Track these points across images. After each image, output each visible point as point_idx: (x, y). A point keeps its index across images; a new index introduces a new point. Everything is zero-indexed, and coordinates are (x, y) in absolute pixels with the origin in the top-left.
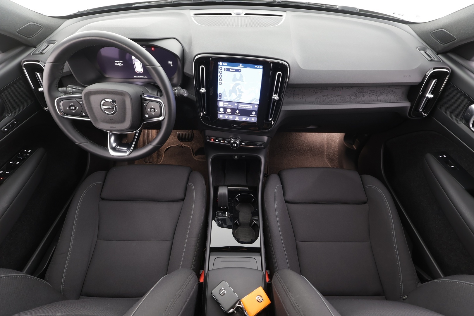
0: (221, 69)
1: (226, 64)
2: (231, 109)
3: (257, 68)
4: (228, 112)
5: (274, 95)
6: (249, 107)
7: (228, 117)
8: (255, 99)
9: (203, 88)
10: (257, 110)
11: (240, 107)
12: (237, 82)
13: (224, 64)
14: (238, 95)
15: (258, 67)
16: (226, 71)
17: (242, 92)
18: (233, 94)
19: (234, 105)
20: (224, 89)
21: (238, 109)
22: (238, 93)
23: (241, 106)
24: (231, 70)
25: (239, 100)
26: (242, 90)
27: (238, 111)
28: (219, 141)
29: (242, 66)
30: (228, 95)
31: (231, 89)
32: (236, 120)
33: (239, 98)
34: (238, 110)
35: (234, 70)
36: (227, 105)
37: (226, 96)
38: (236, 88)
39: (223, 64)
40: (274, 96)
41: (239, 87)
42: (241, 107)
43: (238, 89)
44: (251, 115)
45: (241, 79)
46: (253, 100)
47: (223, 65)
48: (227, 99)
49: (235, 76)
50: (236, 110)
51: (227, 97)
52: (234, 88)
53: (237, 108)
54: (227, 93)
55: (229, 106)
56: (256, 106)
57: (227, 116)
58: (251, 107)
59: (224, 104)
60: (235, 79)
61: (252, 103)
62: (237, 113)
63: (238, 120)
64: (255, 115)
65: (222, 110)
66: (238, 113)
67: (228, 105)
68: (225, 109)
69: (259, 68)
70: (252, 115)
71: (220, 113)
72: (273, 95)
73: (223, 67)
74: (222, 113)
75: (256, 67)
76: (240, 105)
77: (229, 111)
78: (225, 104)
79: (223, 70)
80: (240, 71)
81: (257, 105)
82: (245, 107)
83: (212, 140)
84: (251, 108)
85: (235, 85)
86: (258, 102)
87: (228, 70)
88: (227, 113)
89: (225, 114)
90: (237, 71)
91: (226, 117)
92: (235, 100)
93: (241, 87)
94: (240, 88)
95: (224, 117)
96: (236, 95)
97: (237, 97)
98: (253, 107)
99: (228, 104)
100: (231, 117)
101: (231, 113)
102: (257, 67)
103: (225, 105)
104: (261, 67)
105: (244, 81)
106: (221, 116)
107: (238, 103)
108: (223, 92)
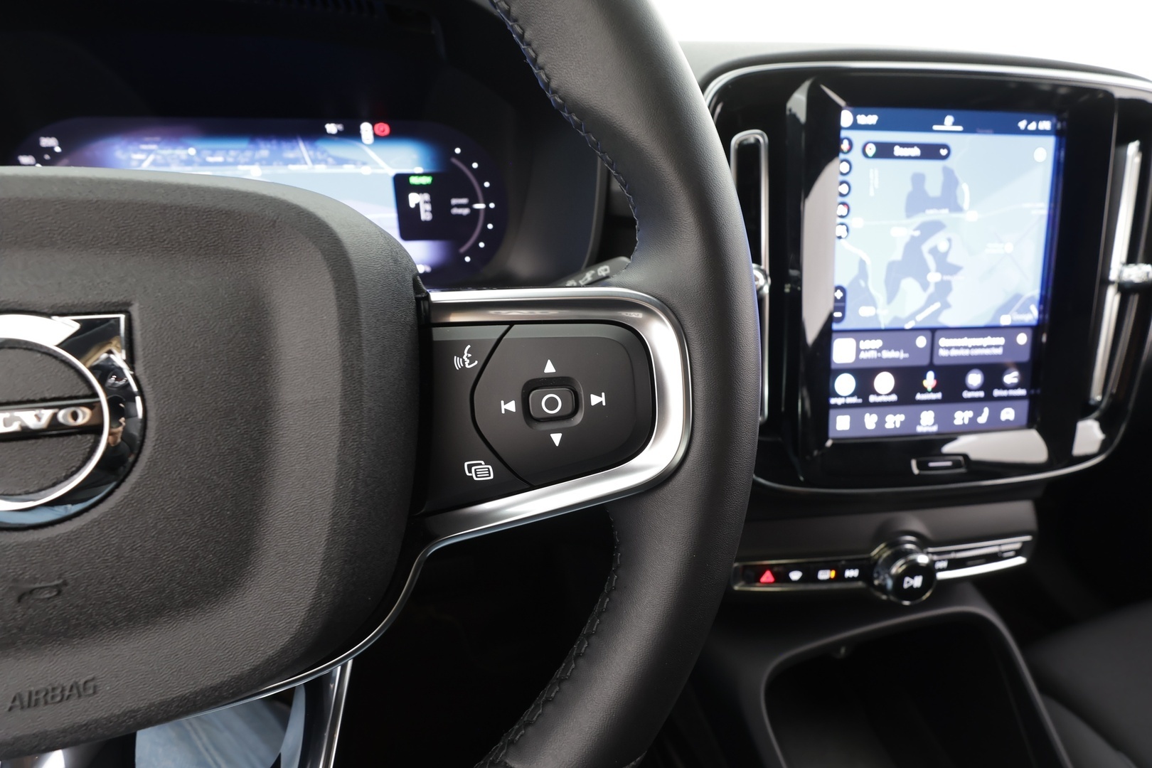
0: (846, 145)
1: (872, 119)
2: (897, 371)
3: (1026, 132)
4: (878, 395)
6: (989, 346)
7: (881, 422)
8: (1017, 297)
10: (1025, 357)
11: (943, 353)
12: (932, 214)
13: (862, 119)
14: (931, 289)
15: (1032, 126)
16: (876, 156)
17: (955, 270)
18: (909, 285)
19: (911, 348)
20: (862, 264)
21: (931, 367)
22: (934, 277)
23: (949, 348)
24: (898, 151)
25: (938, 312)
26: (951, 259)
27: (930, 381)
28: (810, 576)
29: (954, 124)
30: (880, 294)
31: (898, 255)
32: (920, 429)
33: (937, 305)
34: (930, 375)
35: (916, 152)
36: (873, 355)
37: (871, 301)
38: (926, 248)
39: (855, 120)
41: (939, 241)
42: (945, 352)
43: (934, 251)
44: (996, 393)
45: (949, 199)
46: (1005, 309)
47: (855, 126)
48: (876, 316)
49: (918, 180)
50: (920, 372)
51: (876, 307)
52: (913, 246)
53: (925, 361)
54: (876, 286)
55: (886, 354)
56: (1022, 339)
57: (874, 418)
58: (997, 346)
59: (858, 351)
60: (917, 201)
61: (1005, 320)
62: (924, 390)
63: (935, 429)
64: (1015, 387)
65: (845, 385)
66: (935, 390)
67: (879, 350)
68: (865, 376)
69: (1038, 132)
70: (1004, 387)
71: (836, 406)
73: (859, 137)
74: (845, 406)
75: (1022, 124)
76: (943, 342)
77: (884, 384)
78: (864, 344)
79: (855, 156)
80: (943, 152)
81: (1030, 331)
82: (966, 353)
83: (767, 577)
84: (999, 351)
85: (917, 233)
86: (1032, 315)
87: (885, 151)
88: (872, 398)
89: (866, 404)
90: (930, 152)
91: (870, 421)
92: (920, 318)
93: (949, 240)
94: (943, 247)
95: (857, 422)
96: (925, 286)
97: (929, 302)
98: (1010, 345)
99: (878, 343)
100: (894, 421)
101: (893, 397)
103: (863, 355)
104: (1046, 125)
105: (966, 205)
106: (842, 424)
107: (934, 332)
108: (855, 281)
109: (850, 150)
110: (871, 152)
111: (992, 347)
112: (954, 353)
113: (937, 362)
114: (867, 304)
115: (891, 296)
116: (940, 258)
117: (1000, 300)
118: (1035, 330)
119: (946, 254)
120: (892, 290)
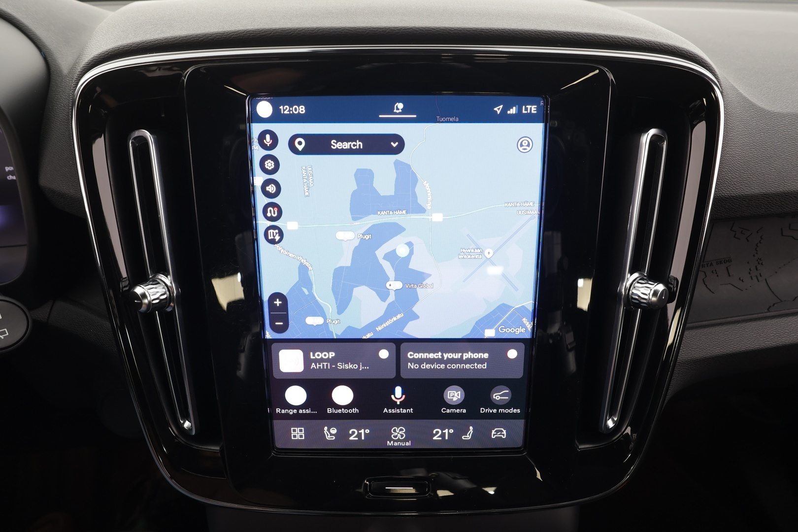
0: (268, 140)
1: (302, 110)
2: (356, 383)
3: (504, 118)
4: (337, 407)
5: (628, 275)
6: (470, 361)
7: (343, 435)
8: (503, 308)
9: (162, 277)
10: (518, 373)
11: (411, 366)
12: (384, 217)
13: (285, 110)
14: (392, 298)
15: (513, 111)
17: (420, 277)
18: (363, 295)
19: (372, 360)
20: (303, 270)
21: (398, 381)
22: (395, 285)
23: (420, 361)
24: (336, 145)
26: (413, 265)
27: (398, 395)
29: (404, 111)
30: (328, 304)
31: (346, 262)
32: (390, 444)
33: (400, 315)
34: (398, 390)
36: (327, 365)
37: (318, 311)
38: (380, 253)
39: (276, 110)
40: (631, 278)
41: (396, 245)
42: (416, 367)
43: (391, 256)
44: (483, 410)
45: (406, 199)
46: (489, 321)
47: (277, 117)
48: (326, 325)
49: (364, 177)
50: (387, 385)
51: (324, 316)
52: (364, 252)
53: (392, 375)
54: (324, 294)
55: (340, 366)
56: (514, 353)
57: (334, 431)
58: (480, 361)
59: (307, 361)
60: (364, 202)
61: (490, 333)
62: (392, 405)
63: (408, 444)
64: (507, 406)
65: (296, 396)
66: (403, 405)
67: (333, 361)
68: (319, 388)
69: (520, 118)
70: (493, 405)
71: (286, 417)
72: (622, 278)
73: (285, 131)
74: (298, 417)
75: (498, 109)
76: (410, 355)
77: (343, 395)
78: (313, 356)
79: (282, 151)
80: (395, 144)
81: (522, 346)
82: (442, 366)
84: (484, 366)
85: (367, 237)
86: (525, 328)
87: (318, 145)
88: (330, 411)
89: (322, 416)
90: (378, 145)
91: (330, 433)
92: (379, 328)
93: (410, 245)
94: (403, 251)
95: (314, 434)
96: (383, 294)
97: (390, 312)
98: (498, 358)
99: (331, 355)
100: (358, 434)
101: (355, 410)
102: (504, 111)
103: (313, 366)
104: (533, 109)
105: (428, 207)
106: (295, 435)
107: (398, 344)
108: (296, 288)
109: (274, 145)
110: (300, 148)
112: (426, 365)
113: (404, 375)
114: (314, 315)
115: (342, 307)
116: (401, 266)
117: (481, 311)
118: (528, 345)
119: (408, 258)
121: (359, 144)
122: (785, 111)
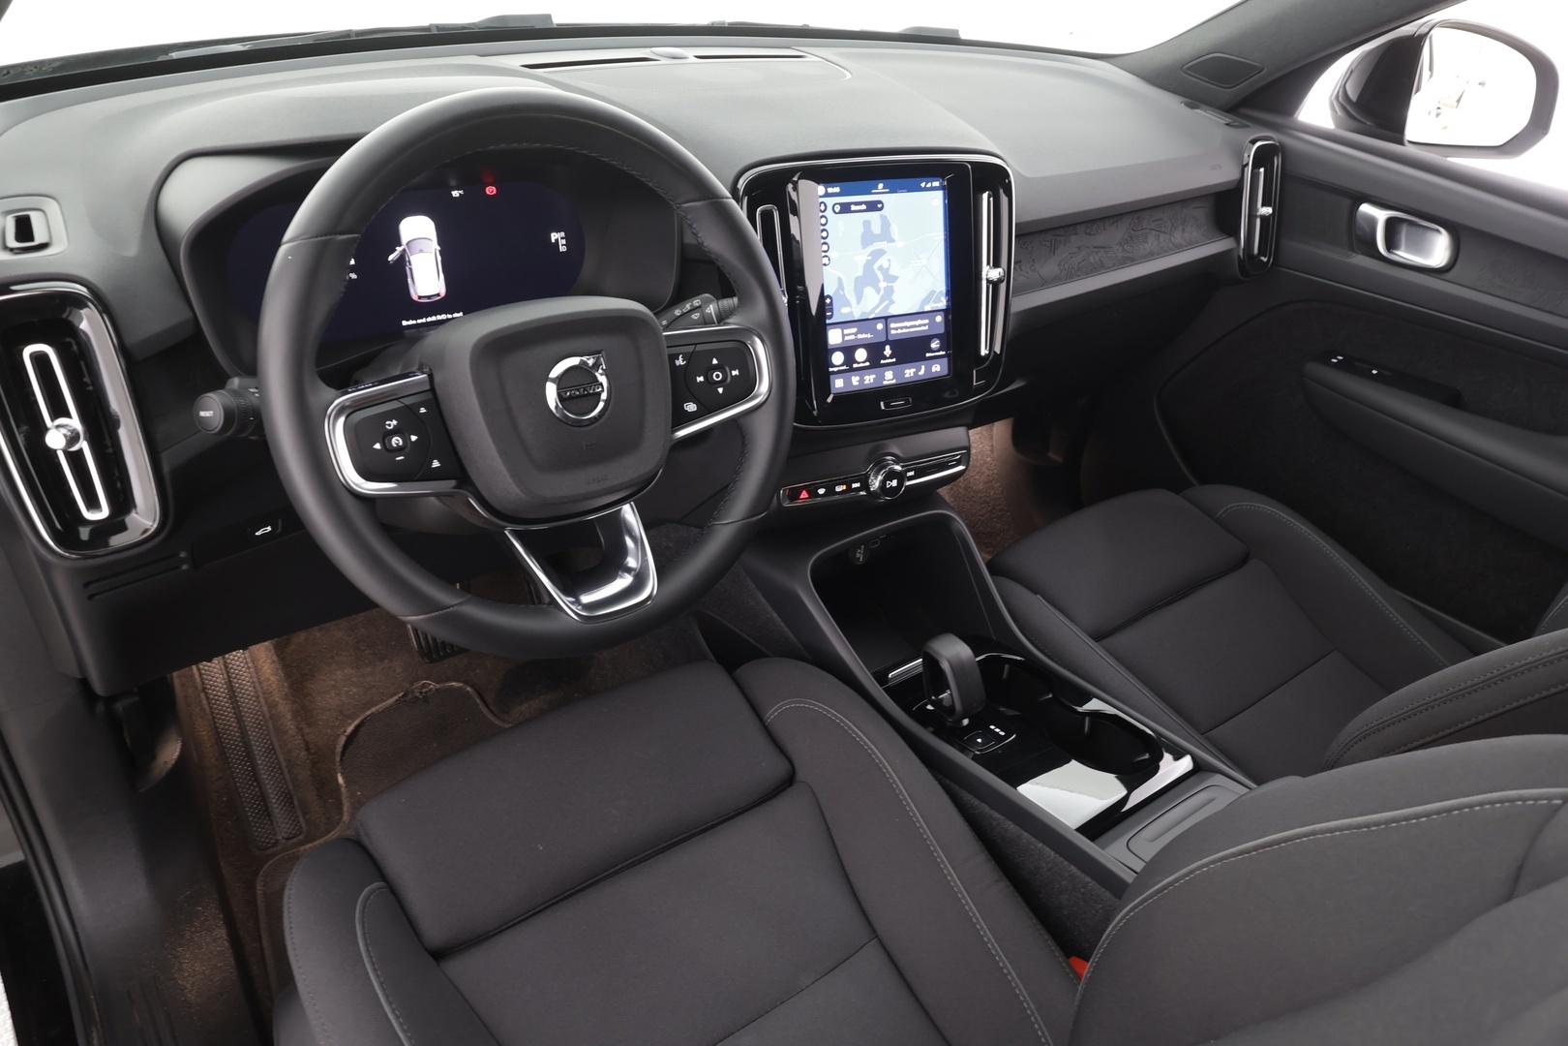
0: (823, 208)
1: (837, 190)
2: (868, 346)
3: (926, 189)
4: (859, 363)
7: (862, 380)
8: (932, 292)
10: (941, 330)
11: (893, 332)
12: (877, 246)
13: (830, 190)
14: (882, 292)
15: (929, 185)
16: (840, 212)
17: (895, 279)
18: (869, 291)
19: (874, 331)
20: (840, 279)
21: (887, 342)
22: (883, 284)
23: (896, 329)
24: (853, 208)
25: (887, 307)
26: (891, 273)
27: (888, 351)
28: (831, 491)
29: (884, 188)
30: (852, 299)
31: (860, 273)
32: (885, 383)
33: (887, 302)
34: (888, 347)
36: (853, 337)
37: (847, 304)
38: (876, 267)
39: (826, 191)
41: (883, 261)
42: (895, 332)
43: (881, 268)
44: (928, 355)
45: (886, 235)
46: (926, 301)
47: (827, 195)
48: (852, 312)
49: (867, 224)
50: (880, 346)
51: (851, 307)
52: (868, 266)
53: (884, 339)
54: (850, 294)
55: (860, 336)
56: (939, 319)
57: (858, 378)
58: (925, 325)
59: (844, 336)
60: (867, 238)
61: (927, 308)
62: (885, 358)
63: (894, 381)
64: (938, 351)
65: (838, 358)
66: (891, 357)
67: (856, 334)
68: (849, 351)
69: (933, 189)
70: (932, 351)
71: (834, 373)
73: (830, 201)
74: (839, 372)
75: (923, 185)
76: (892, 325)
77: (861, 355)
78: (846, 331)
79: (829, 213)
80: (879, 206)
81: (942, 313)
82: (907, 330)
83: (804, 495)
84: (926, 328)
85: (870, 258)
86: (942, 304)
87: (845, 209)
88: (855, 366)
89: (852, 370)
90: (873, 207)
91: (855, 380)
92: (877, 311)
93: (889, 260)
94: (886, 266)
95: (848, 382)
96: (878, 291)
97: (882, 300)
98: (932, 323)
99: (855, 330)
100: (869, 379)
101: (868, 364)
103: (847, 338)
104: (936, 184)
105: (896, 237)
106: (838, 384)
107: (886, 319)
108: (837, 291)
109: (825, 210)
110: (837, 210)
111: (920, 326)
112: (899, 331)
113: (890, 339)
114: (846, 306)
115: (859, 300)
116: (885, 271)
117: (923, 295)
118: (946, 312)
119: (889, 268)
120: (859, 297)
121: (864, 207)
122: (1034, 176)
